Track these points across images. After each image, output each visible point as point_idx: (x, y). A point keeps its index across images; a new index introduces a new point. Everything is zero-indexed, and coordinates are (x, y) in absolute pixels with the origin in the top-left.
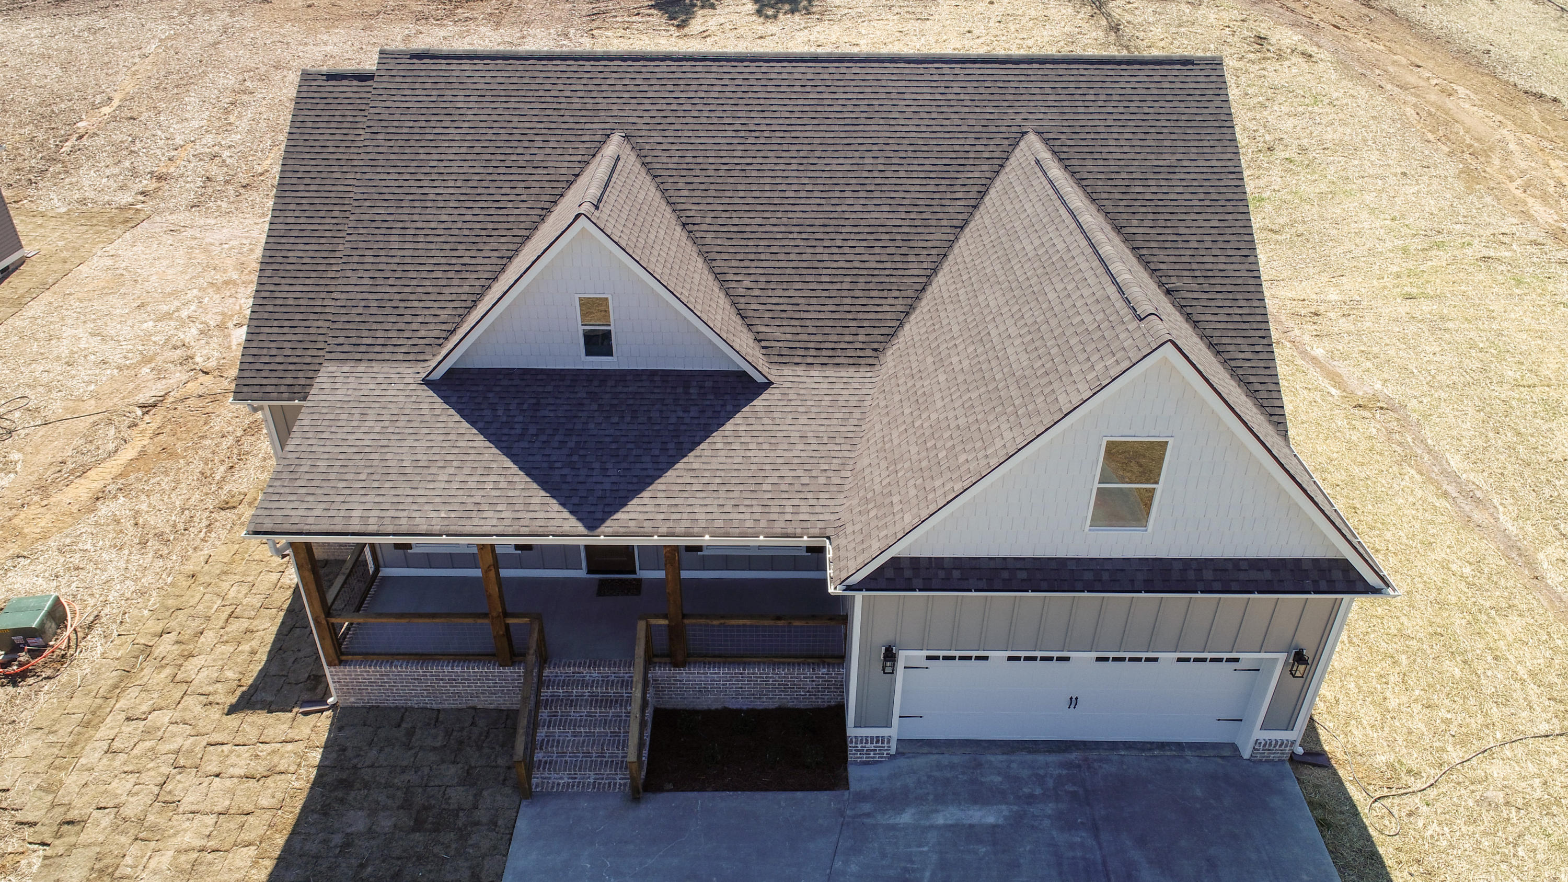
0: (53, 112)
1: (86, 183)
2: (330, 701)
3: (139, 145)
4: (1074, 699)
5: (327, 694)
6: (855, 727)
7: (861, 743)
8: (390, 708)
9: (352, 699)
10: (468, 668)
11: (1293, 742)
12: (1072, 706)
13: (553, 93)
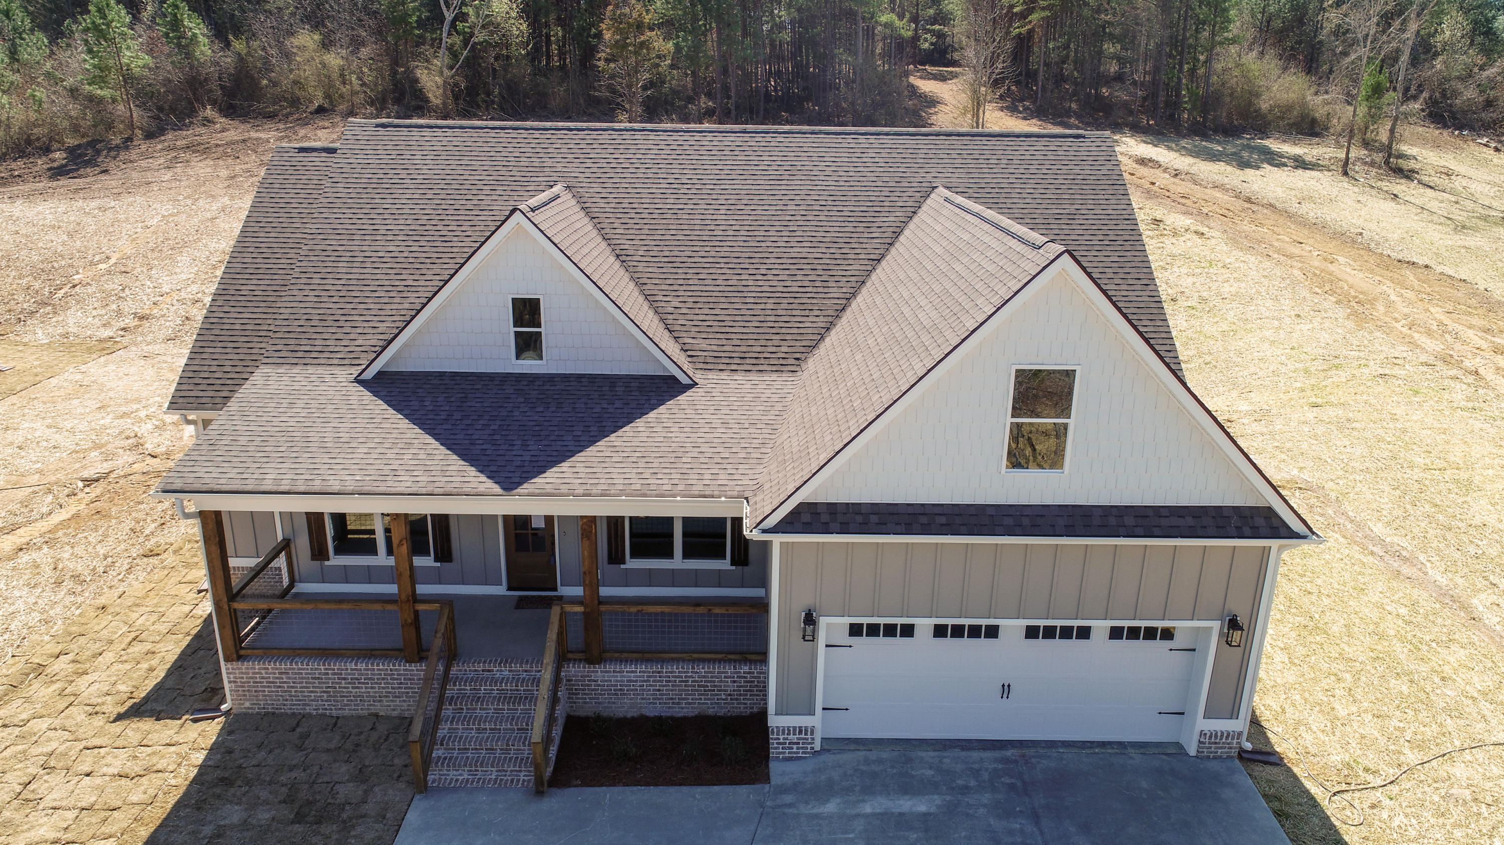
0: (53, 267)
1: (71, 321)
2: (224, 707)
3: (127, 291)
4: (1006, 687)
5: (223, 700)
6: (776, 714)
7: (783, 734)
8: (287, 714)
9: (247, 704)
10: (372, 664)
11: (1240, 734)
12: (1005, 695)
13: (503, 154)
